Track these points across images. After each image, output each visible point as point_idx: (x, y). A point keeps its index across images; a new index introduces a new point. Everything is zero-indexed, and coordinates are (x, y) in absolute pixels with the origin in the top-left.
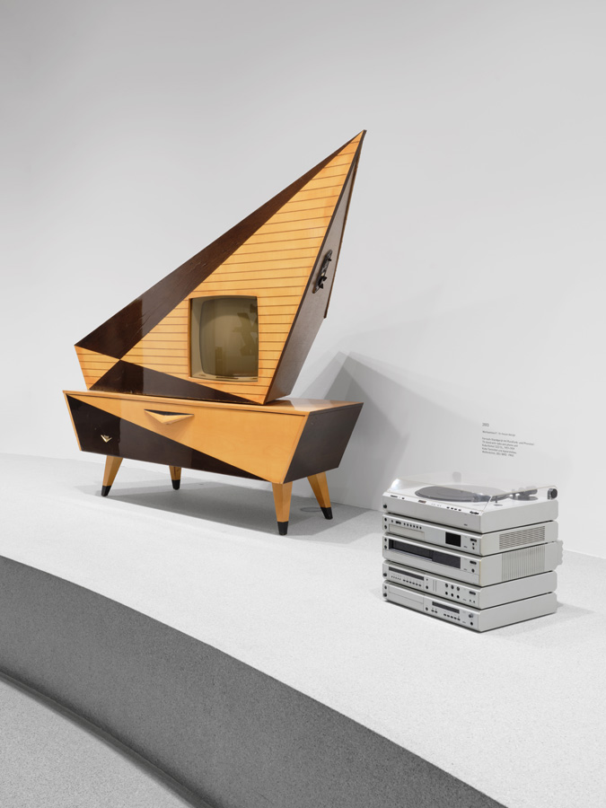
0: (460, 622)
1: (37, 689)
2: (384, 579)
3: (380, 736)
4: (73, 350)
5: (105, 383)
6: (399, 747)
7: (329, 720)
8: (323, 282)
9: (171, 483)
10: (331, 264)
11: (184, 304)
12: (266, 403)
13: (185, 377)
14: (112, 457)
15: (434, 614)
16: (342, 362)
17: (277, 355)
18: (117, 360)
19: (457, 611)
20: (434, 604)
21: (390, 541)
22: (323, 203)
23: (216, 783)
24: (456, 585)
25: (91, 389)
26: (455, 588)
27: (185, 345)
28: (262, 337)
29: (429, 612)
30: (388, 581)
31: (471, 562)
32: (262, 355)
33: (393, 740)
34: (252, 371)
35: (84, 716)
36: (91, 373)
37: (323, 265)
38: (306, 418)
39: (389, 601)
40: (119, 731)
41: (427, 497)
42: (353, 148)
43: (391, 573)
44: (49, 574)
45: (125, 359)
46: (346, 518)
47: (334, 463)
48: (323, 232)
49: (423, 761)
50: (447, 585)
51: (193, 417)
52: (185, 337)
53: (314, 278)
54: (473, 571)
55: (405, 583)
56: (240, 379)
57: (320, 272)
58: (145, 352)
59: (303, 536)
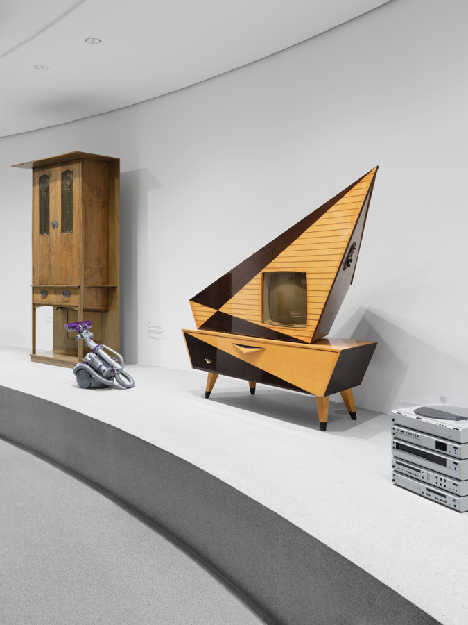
0: (447, 504)
1: (163, 528)
2: (393, 469)
3: (391, 589)
4: (188, 303)
5: (208, 325)
6: (404, 599)
7: (356, 573)
8: (350, 263)
9: (249, 390)
10: (355, 251)
11: (259, 276)
12: (313, 343)
13: (259, 323)
14: (212, 374)
15: (428, 496)
16: (363, 313)
17: (320, 311)
18: (216, 311)
19: (444, 496)
20: (428, 490)
21: (397, 443)
22: (350, 213)
23: (280, 607)
24: (443, 478)
25: (199, 329)
26: (443, 480)
27: (259, 303)
28: (309, 299)
29: (425, 495)
30: (395, 471)
31: (454, 463)
32: (309, 311)
33: (400, 593)
34: (303, 321)
35: (193, 550)
36: (199, 318)
37: (350, 252)
38: (339, 354)
39: (396, 485)
40: (215, 563)
41: (422, 415)
42: (370, 177)
43: (398, 466)
44: (172, 454)
45: (221, 310)
46: (365, 420)
47: (358, 382)
48: (350, 232)
49: (422, 611)
50: (437, 478)
51: (264, 350)
52: (260, 298)
53: (344, 260)
54: (455, 469)
55: (407, 474)
56: (295, 326)
57: (348, 257)
58: (233, 306)
59: (336, 433)
